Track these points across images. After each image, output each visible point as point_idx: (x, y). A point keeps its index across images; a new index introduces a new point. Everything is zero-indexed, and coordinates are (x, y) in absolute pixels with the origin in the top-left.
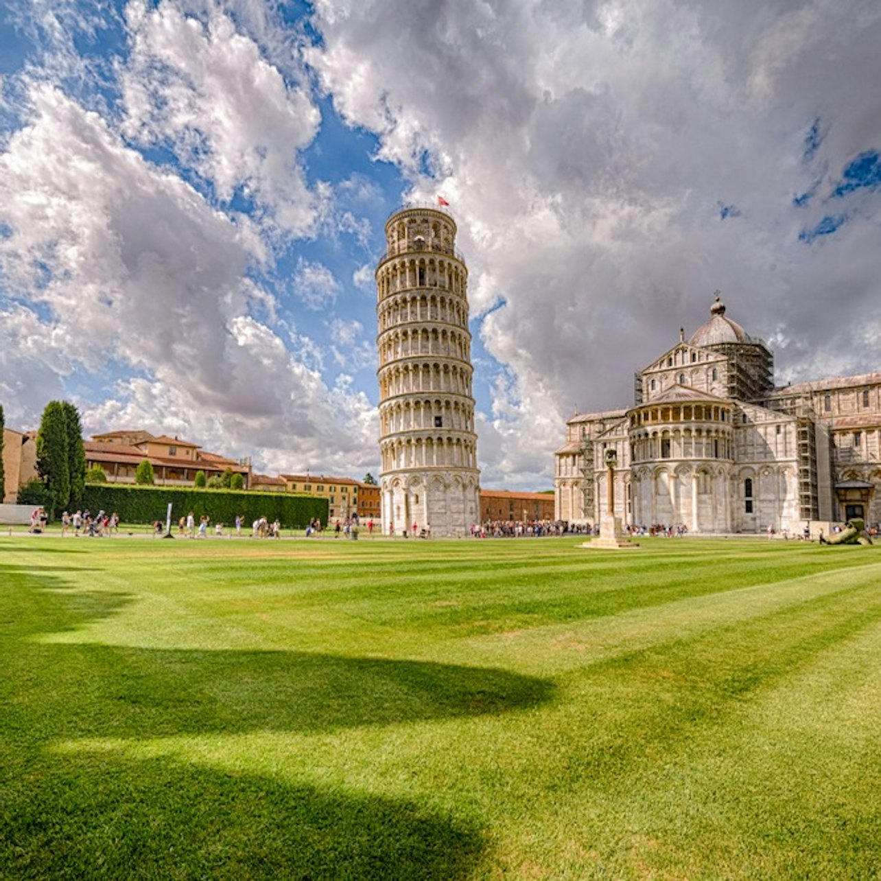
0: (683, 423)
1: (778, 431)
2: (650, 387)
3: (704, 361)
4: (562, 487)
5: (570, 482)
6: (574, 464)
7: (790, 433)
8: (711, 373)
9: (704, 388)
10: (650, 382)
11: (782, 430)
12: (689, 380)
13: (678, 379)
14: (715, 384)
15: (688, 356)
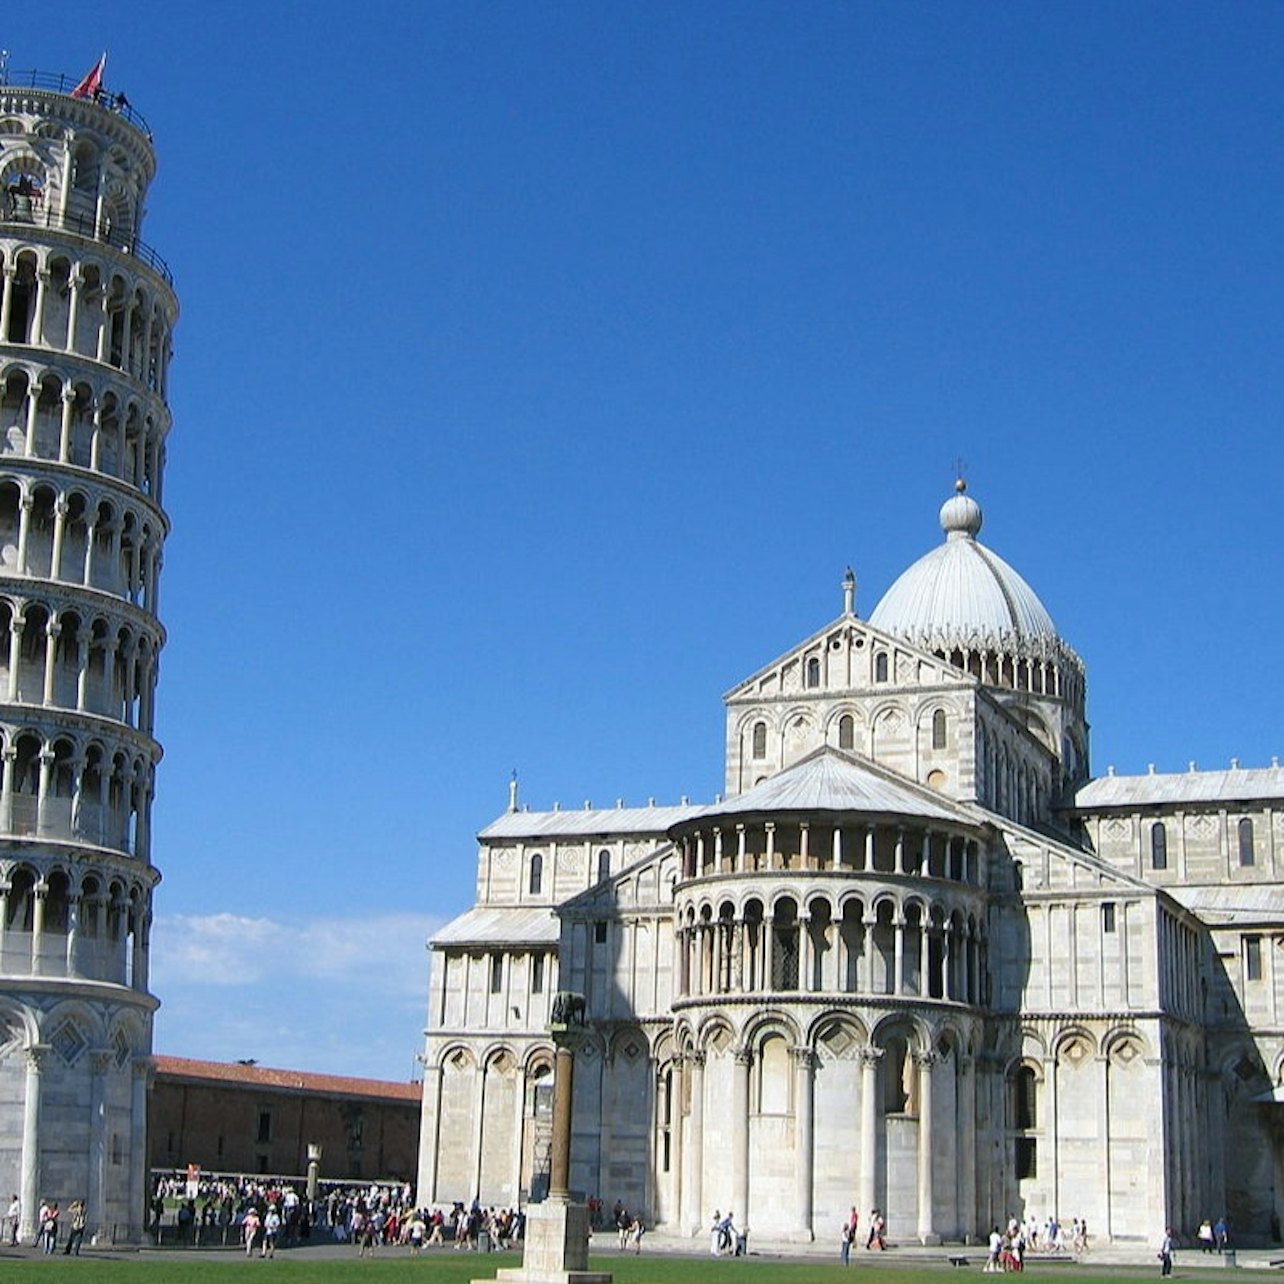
0: (840, 875)
1: (1109, 926)
2: (749, 746)
3: (910, 681)
4: (448, 1065)
5: (479, 1048)
6: (496, 987)
7: (1138, 929)
8: (927, 723)
9: (909, 766)
10: (749, 734)
11: (1118, 919)
12: (867, 736)
13: (834, 729)
14: (940, 760)
15: (863, 659)
